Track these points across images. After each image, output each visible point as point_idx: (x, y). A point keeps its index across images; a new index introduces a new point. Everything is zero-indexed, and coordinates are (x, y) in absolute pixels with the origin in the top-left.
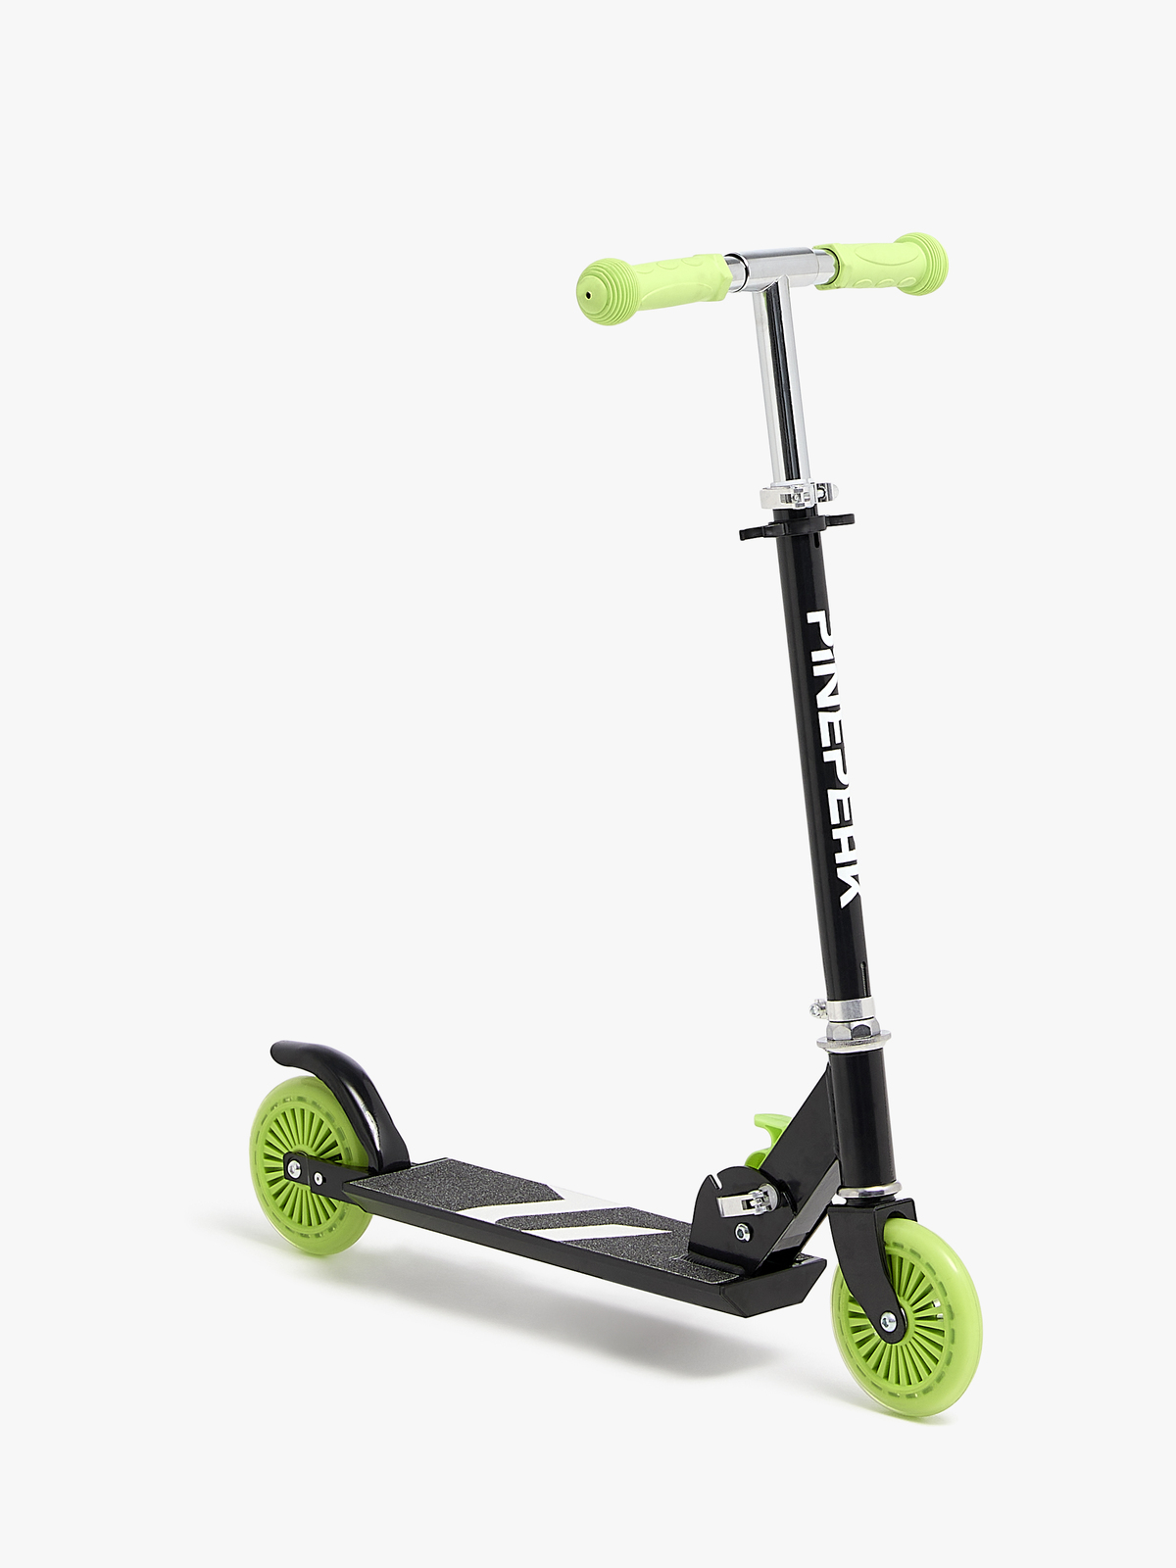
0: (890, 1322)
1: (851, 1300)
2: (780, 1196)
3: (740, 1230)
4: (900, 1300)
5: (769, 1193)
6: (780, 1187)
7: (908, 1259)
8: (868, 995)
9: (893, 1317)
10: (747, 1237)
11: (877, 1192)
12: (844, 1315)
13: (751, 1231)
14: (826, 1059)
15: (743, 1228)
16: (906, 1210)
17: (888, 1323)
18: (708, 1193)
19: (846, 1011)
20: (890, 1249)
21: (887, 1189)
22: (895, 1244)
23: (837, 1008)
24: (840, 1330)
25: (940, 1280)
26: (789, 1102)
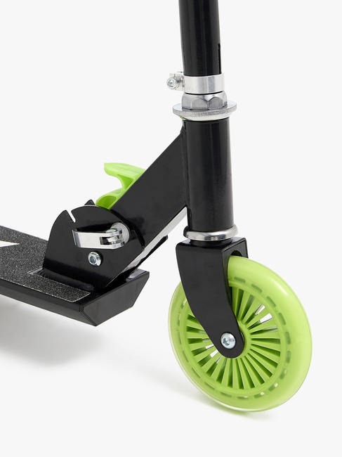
0: (229, 340)
1: (190, 318)
2: (131, 233)
3: (92, 257)
4: (240, 323)
5: (123, 231)
6: (131, 225)
7: (248, 291)
8: (220, 73)
9: (231, 336)
10: (98, 262)
11: (219, 236)
12: (182, 329)
13: (102, 257)
14: (180, 125)
15: (95, 255)
16: (240, 249)
17: (228, 342)
18: (63, 225)
19: (202, 85)
20: (233, 283)
21: (227, 233)
22: (237, 279)
23: (194, 83)
24: (178, 340)
25: (280, 311)
26: (143, 157)
